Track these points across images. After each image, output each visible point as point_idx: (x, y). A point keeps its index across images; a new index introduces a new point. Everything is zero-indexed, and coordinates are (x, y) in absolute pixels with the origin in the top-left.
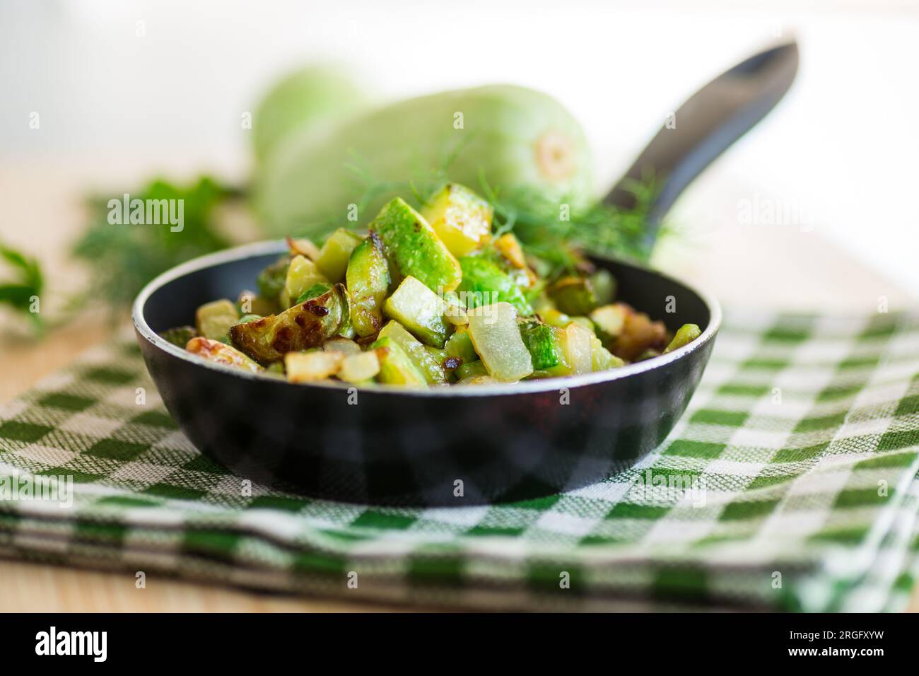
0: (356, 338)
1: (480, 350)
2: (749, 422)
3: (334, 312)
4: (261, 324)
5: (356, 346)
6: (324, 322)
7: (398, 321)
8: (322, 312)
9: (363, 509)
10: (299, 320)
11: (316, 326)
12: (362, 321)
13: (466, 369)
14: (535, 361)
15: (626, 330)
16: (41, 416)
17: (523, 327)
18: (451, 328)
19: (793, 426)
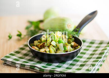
0: (48, 46)
1: (59, 48)
2: (86, 54)
3: (46, 44)
4: (39, 45)
5: (47, 47)
6: (45, 45)
7: (52, 45)
8: (45, 44)
9: (47, 63)
10: (43, 44)
11: (44, 45)
12: (48, 45)
13: (58, 50)
14: (64, 49)
15: (74, 45)
16: (20, 51)
17: (63, 46)
18: (57, 46)
19: (90, 55)
